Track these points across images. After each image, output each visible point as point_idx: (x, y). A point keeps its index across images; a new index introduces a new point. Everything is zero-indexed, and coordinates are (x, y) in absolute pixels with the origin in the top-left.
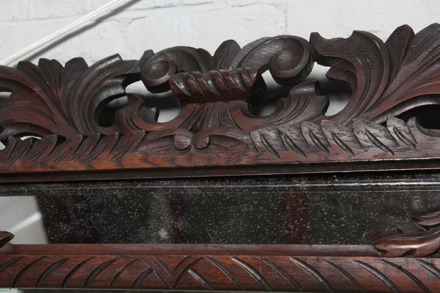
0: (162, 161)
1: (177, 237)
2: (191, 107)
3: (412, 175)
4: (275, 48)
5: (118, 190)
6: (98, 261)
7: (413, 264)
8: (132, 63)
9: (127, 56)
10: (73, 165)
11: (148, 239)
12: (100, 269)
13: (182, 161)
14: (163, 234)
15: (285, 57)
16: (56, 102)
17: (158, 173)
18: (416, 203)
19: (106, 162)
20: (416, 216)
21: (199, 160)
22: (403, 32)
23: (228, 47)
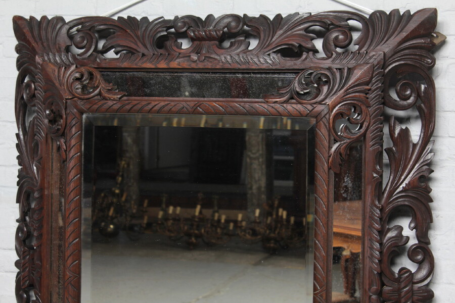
0: (186, 65)
1: (192, 95)
2: (196, 43)
3: (279, 73)
4: (229, 20)
5: (168, 76)
6: (162, 104)
7: (277, 106)
8: (169, 21)
9: (166, 18)
10: (149, 65)
11: (181, 96)
12: (164, 107)
13: (194, 65)
14: (187, 94)
15: (233, 24)
16: (138, 37)
17: (184, 70)
18: (280, 84)
19: (163, 65)
20: (280, 88)
21: (201, 66)
22: (279, 17)
23: (210, 17)
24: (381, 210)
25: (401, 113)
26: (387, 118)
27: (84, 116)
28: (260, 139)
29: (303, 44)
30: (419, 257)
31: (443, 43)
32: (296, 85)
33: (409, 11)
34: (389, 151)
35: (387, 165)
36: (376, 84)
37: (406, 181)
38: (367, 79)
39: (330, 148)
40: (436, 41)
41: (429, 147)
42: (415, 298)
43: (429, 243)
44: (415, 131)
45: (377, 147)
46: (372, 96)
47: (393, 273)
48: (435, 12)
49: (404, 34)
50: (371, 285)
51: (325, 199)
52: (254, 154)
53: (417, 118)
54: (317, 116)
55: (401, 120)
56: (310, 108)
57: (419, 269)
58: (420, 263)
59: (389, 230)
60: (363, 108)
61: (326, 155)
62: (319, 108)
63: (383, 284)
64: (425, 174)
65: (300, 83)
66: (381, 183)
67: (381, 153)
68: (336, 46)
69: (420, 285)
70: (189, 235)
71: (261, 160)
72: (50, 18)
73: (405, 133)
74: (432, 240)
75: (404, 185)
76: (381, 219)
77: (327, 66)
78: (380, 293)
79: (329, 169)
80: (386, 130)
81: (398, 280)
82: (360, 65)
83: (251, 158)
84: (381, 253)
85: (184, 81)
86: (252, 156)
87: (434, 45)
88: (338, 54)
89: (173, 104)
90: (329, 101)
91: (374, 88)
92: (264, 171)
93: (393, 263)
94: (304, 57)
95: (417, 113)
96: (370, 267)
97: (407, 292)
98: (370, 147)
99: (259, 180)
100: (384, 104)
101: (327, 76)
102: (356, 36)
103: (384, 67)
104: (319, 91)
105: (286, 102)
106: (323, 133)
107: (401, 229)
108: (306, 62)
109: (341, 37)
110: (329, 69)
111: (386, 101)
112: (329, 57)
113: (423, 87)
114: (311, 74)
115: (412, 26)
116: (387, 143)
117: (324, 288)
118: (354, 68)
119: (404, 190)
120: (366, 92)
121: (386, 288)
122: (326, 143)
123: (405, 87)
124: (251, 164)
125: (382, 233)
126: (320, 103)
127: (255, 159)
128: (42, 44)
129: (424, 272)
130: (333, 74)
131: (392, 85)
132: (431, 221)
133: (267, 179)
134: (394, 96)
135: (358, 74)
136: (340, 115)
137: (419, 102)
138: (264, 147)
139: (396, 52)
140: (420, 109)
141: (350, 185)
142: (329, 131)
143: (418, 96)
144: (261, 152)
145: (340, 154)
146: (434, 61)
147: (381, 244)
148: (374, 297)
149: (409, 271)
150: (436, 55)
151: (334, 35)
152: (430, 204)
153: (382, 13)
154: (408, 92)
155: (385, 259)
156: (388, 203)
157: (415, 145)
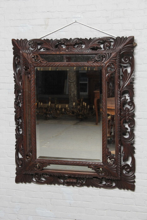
0: (65, 53)
1: (67, 61)
2: (67, 46)
3: (91, 55)
4: (76, 40)
5: (59, 56)
6: (59, 64)
7: (91, 64)
8: (59, 40)
9: (58, 39)
10: (54, 53)
11: (64, 62)
12: (59, 65)
13: (67, 53)
15: (78, 41)
16: (50, 45)
17: (64, 54)
18: (91, 58)
19: (58, 53)
20: (91, 59)
21: (69, 53)
22: (90, 38)
23: (71, 39)
24: (120, 92)
25: (125, 65)
26: (121, 66)
27: (35, 68)
28: (74, 74)
29: (98, 46)
30: (131, 104)
31: (136, 45)
32: (96, 58)
33: (126, 37)
34: (122, 75)
35: (121, 80)
36: (118, 57)
37: (127, 84)
38: (115, 56)
39: (106, 75)
40: (134, 45)
41: (133, 74)
42: (130, 115)
43: (133, 100)
44: (129, 70)
45: (118, 74)
46: (117, 60)
47: (124, 109)
48: (133, 37)
49: (125, 43)
50: (118, 112)
51: (105, 89)
52: (71, 81)
53: (129, 66)
54: (102, 66)
55: (125, 67)
56: (100, 64)
57: (131, 108)
58: (131, 106)
59: (122, 97)
60: (115, 64)
61: (105, 77)
62: (103, 64)
63: (121, 112)
64: (132, 81)
65: (97, 57)
66: (120, 84)
67: (120, 76)
68: (107, 47)
69: (131, 112)
70: (46, 114)
71: (74, 83)
72: (23, 39)
73: (126, 70)
74: (134, 100)
75: (126, 85)
76: (120, 94)
77: (104, 53)
78: (120, 114)
79: (106, 81)
80: (121, 70)
81: (125, 111)
82: (114, 52)
83: (70, 83)
84: (120, 103)
85: (64, 57)
86: (70, 81)
87: (133, 46)
88: (107, 49)
89: (61, 64)
90: (105, 62)
91: (117, 58)
92: (76, 88)
93: (124, 106)
94: (98, 50)
95: (129, 65)
96: (118, 108)
97: (128, 114)
98: (117, 75)
99: (74, 91)
100: (120, 63)
101: (104, 55)
102: (112, 44)
103: (120, 53)
104: (102, 60)
105: (93, 63)
106: (104, 71)
107: (126, 97)
108: (99, 52)
109: (108, 44)
110: (105, 53)
111: (121, 62)
112: (105, 50)
113: (131, 58)
114: (100, 55)
115: (127, 41)
116: (121, 73)
117: (105, 113)
118: (112, 53)
119: (126, 86)
120: (115, 60)
121: (122, 113)
122: (105, 74)
123: (126, 58)
124: (70, 85)
125: (120, 98)
126: (103, 63)
127: (72, 83)
128: (21, 47)
129: (132, 108)
130: (106, 55)
131: (122, 57)
132: (134, 94)
133: (77, 91)
134: (123, 60)
135: (113, 55)
136: (108, 66)
137: (130, 62)
138: (76, 77)
139: (123, 48)
140: (130, 64)
141: (112, 85)
142: (105, 70)
143: (130, 60)
144: (74, 80)
145: (109, 77)
146: (133, 50)
147: (120, 101)
148: (118, 115)
149: (128, 108)
150: (134, 49)
151: (106, 44)
152: (134, 90)
153: (119, 37)
154: (127, 59)
155: (121, 105)
156: (122, 90)
157: (129, 74)
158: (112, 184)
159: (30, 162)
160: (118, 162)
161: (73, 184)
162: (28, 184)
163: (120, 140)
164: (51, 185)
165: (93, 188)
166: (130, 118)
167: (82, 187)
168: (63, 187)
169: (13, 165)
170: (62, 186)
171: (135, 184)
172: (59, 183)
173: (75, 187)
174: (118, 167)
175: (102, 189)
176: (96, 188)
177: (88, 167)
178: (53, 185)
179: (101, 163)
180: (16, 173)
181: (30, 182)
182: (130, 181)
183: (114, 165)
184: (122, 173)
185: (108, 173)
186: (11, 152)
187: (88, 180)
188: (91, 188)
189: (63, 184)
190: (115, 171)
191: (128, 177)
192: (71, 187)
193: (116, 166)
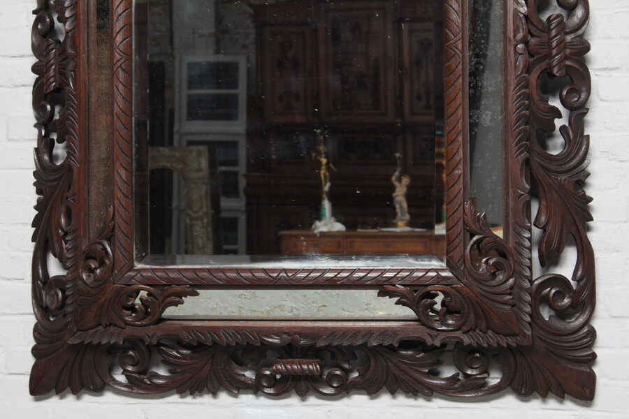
28: (203, 192)
30: (572, 1)
42: (567, 51)
47: (541, 22)
50: (516, 31)
52: (195, 212)
57: (571, 17)
58: (572, 10)
63: (529, 33)
69: (573, 36)
71: (205, 220)
78: (527, 43)
81: (547, 29)
83: (192, 219)
86: (193, 215)
92: (211, 235)
93: (540, 12)
97: (558, 44)
99: (204, 247)
117: (460, 36)
121: (533, 40)
124: (192, 226)
127: (197, 219)
129: (577, 20)
133: (214, 246)
138: (209, 203)
144: (205, 210)
148: (520, 46)
158: (489, 374)
159: (102, 283)
160: (521, 264)
161: (303, 384)
162: (88, 400)
163: (527, 162)
164: (199, 400)
165: (395, 402)
166: (568, 63)
167: (345, 401)
168: (256, 406)
169: (20, 317)
170: (247, 399)
171: (596, 370)
172: (237, 387)
173: (312, 400)
174: (521, 288)
175: (438, 403)
176: (411, 401)
177: (380, 294)
178: (207, 399)
179: (443, 270)
180: (35, 352)
181: (98, 390)
182: (570, 353)
183: (501, 277)
184: (535, 315)
185: (472, 315)
186: (12, 257)
187: (373, 363)
188: (385, 399)
189: (255, 388)
190: (505, 303)
191: (565, 338)
192: (293, 401)
193: (511, 281)
